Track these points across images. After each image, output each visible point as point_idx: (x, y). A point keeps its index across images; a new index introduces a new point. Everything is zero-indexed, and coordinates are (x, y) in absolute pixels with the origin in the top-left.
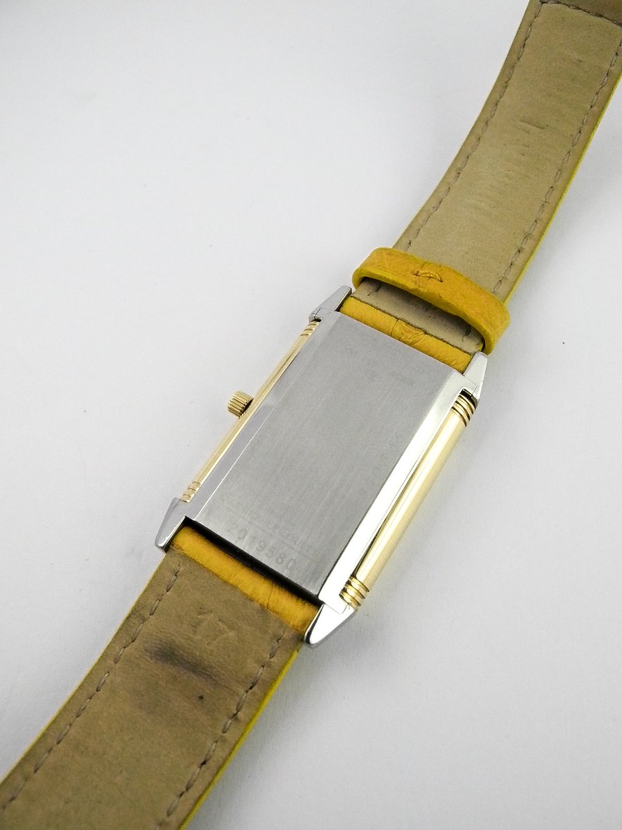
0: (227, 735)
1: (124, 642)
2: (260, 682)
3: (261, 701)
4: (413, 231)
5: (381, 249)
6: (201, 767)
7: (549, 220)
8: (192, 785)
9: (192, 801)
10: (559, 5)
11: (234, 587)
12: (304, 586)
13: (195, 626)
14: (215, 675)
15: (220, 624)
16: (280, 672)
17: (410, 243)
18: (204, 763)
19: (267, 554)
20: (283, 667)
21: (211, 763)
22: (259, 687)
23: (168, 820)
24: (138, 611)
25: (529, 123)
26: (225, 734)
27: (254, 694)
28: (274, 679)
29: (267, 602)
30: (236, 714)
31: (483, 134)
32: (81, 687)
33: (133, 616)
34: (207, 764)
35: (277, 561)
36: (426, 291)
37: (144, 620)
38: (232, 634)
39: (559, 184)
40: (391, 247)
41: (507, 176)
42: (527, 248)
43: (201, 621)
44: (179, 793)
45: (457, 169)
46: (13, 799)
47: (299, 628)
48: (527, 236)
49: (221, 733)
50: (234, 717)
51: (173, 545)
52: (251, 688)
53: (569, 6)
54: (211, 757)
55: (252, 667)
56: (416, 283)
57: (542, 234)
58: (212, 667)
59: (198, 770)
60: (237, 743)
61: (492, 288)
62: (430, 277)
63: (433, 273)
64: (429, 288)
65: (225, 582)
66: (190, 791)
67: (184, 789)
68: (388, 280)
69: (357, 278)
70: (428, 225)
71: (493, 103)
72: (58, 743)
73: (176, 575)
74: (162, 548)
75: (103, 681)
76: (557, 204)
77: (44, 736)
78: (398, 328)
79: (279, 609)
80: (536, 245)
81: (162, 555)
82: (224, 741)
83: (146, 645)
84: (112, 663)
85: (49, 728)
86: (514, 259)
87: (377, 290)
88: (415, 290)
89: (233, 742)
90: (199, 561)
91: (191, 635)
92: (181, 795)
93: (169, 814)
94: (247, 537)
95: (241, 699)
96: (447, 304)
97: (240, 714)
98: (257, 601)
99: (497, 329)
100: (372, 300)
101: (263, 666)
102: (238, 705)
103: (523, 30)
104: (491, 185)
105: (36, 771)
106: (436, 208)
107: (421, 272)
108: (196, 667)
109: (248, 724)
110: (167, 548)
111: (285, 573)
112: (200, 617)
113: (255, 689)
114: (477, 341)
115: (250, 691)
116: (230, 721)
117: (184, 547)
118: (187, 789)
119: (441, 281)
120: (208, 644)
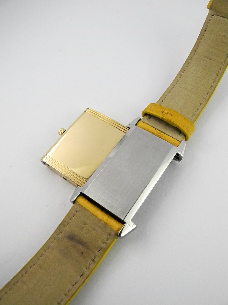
0: (90, 266)
1: (58, 233)
2: (102, 249)
3: (102, 255)
4: (164, 97)
5: (152, 104)
6: (81, 277)
7: (212, 93)
8: (77, 283)
9: (77, 288)
10: (218, 16)
11: (96, 216)
12: (119, 217)
13: (82, 229)
14: (87, 246)
15: (90, 228)
16: (110, 246)
17: (162, 101)
18: (82, 275)
19: (107, 205)
20: (111, 244)
21: (84, 276)
22: (102, 250)
23: (69, 293)
24: (63, 223)
25: (206, 58)
26: (89, 266)
27: (101, 252)
28: (108, 248)
29: (106, 222)
30: (94, 259)
31: (190, 62)
32: (43, 247)
33: (61, 225)
34: (83, 276)
35: (111, 208)
36: (166, 118)
37: (65, 226)
38: (94, 232)
39: (217, 79)
40: (155, 103)
41: (198, 77)
42: (204, 103)
43: (84, 227)
44: (73, 285)
45: (180, 75)
46: (17, 282)
47: (117, 231)
48: (204, 99)
49: (88, 265)
50: (93, 260)
51: (76, 201)
52: (99, 251)
53: (221, 17)
54: (84, 273)
55: (100, 243)
56: (162, 115)
57: (209, 98)
58: (87, 243)
59: (80, 278)
60: (93, 269)
61: (190, 118)
62: (168, 114)
63: (169, 112)
64: (167, 117)
65: (93, 214)
66: (77, 284)
67: (75, 284)
68: (153, 114)
69: (143, 114)
70: (169, 95)
71: (194, 51)
72: (34, 265)
73: (76, 211)
74: (72, 202)
75: (50, 245)
76: (215, 87)
77: (29, 262)
78: (156, 132)
79: (111, 224)
80: (207, 102)
81: (72, 204)
82: (89, 268)
83: (65, 234)
84: (54, 240)
85: (31, 260)
86: (198, 107)
87: (150, 118)
88: (162, 118)
89: (92, 269)
90: (84, 207)
91: (81, 232)
92: (73, 286)
93: (69, 292)
94: (101, 200)
95: (96, 254)
96: (173, 123)
97: (95, 259)
98: (103, 221)
99: (190, 132)
100: (147, 122)
101: (104, 243)
102: (95, 256)
103: (205, 25)
104: (192, 80)
105: (26, 274)
106: (172, 89)
107: (165, 112)
108: (81, 242)
109: (98, 263)
110: (74, 202)
111: (113, 212)
112: (84, 226)
113: (101, 251)
114: (183, 136)
115: (99, 252)
116: (92, 262)
117: (80, 202)
118: (76, 284)
119: (171, 115)
120: (86, 235)
